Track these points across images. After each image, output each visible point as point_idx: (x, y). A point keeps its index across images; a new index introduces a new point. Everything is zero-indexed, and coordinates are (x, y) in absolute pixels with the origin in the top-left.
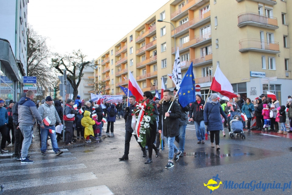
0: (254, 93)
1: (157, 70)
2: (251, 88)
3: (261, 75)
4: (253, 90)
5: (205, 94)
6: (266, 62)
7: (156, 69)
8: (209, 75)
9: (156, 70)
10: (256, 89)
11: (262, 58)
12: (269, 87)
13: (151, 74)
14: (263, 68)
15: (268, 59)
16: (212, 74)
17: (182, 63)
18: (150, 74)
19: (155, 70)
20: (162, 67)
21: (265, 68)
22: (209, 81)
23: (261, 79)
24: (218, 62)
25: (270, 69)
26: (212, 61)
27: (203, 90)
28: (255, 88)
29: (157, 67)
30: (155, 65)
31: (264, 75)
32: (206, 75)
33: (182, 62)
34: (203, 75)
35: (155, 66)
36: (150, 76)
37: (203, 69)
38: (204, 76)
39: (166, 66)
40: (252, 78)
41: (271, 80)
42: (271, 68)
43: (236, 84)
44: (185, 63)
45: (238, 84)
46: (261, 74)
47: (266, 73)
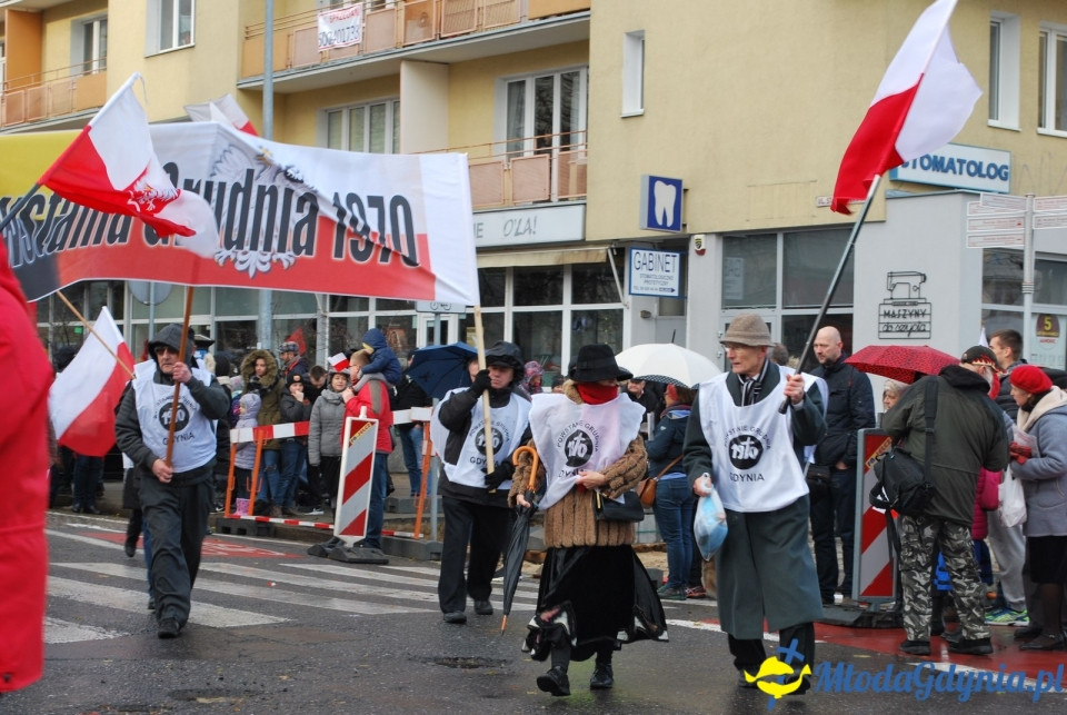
0: (914, 319)
1: (103, 60)
2: (891, 275)
3: (977, 170)
4: (901, 293)
5: (509, 309)
6: (1022, 69)
7: (95, 55)
8: (556, 141)
9: (95, 66)
10: (926, 291)
11: (994, 33)
12: (1029, 274)
13: (50, 101)
14: (993, 113)
15: (1043, 43)
16: (581, 138)
17: (332, 19)
18: (39, 100)
19: (87, 67)
20: (155, 48)
21: (1009, 117)
22: (555, 199)
23: (970, 203)
24: (638, 38)
25: (1050, 128)
26: (586, 26)
27: (501, 271)
28: (925, 278)
29: (104, 36)
30: (87, 16)
31: (998, 172)
32: (529, 145)
33: (335, 13)
34: (504, 137)
35: (89, 28)
36: (38, 112)
37: (510, 85)
38: (515, 148)
39: (184, 36)
40: (902, 192)
41: (1049, 221)
42: (1058, 127)
43: (766, 236)
44: (357, 21)
45: (791, 234)
46: (979, 167)
47: (1013, 158)
